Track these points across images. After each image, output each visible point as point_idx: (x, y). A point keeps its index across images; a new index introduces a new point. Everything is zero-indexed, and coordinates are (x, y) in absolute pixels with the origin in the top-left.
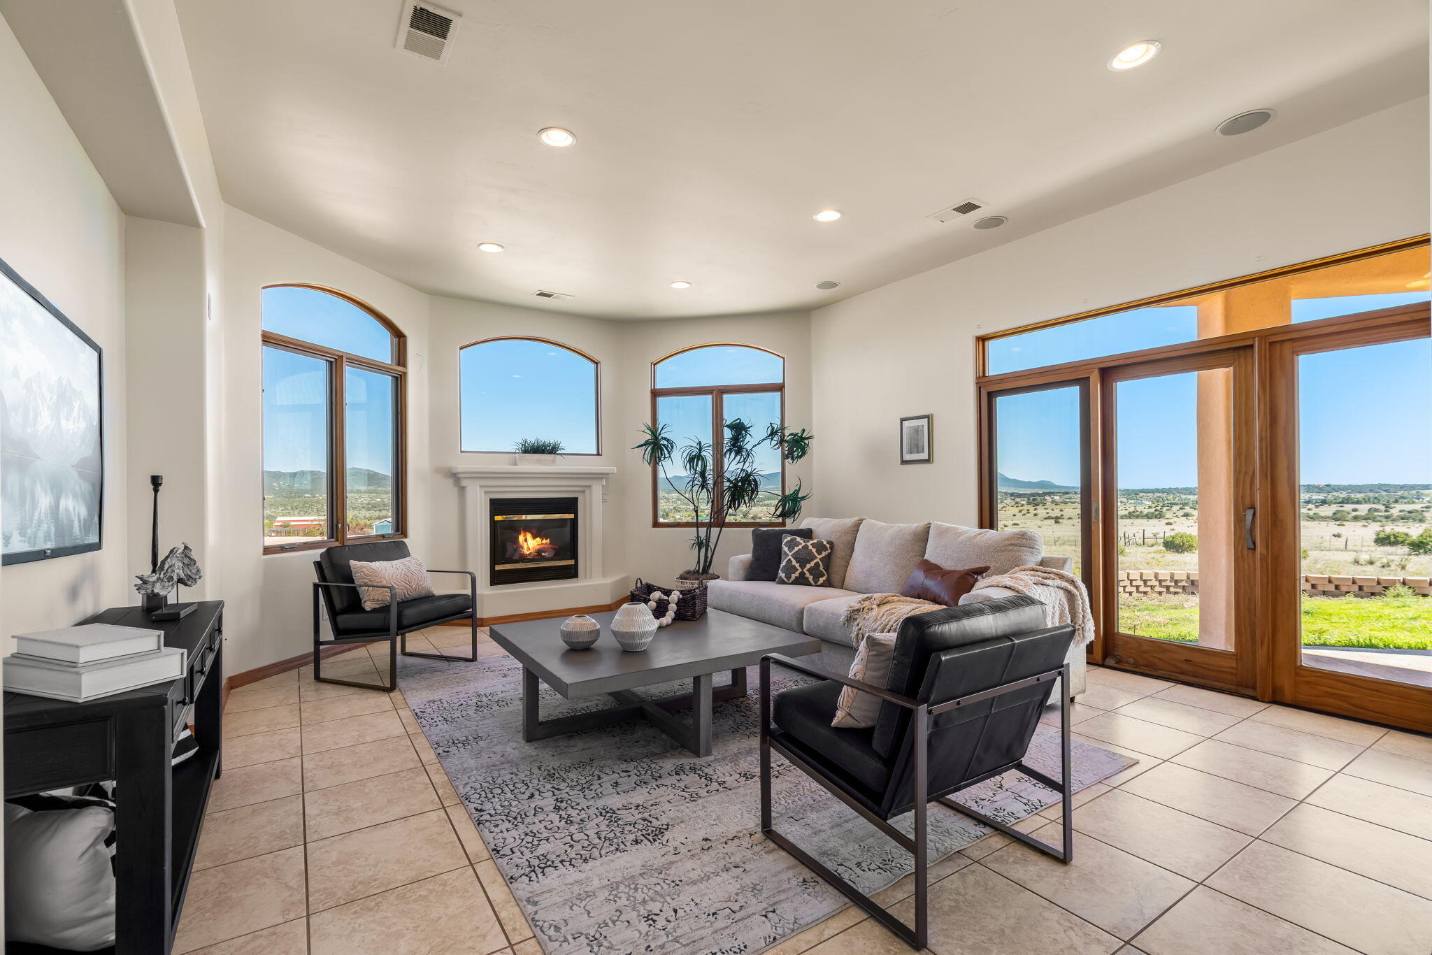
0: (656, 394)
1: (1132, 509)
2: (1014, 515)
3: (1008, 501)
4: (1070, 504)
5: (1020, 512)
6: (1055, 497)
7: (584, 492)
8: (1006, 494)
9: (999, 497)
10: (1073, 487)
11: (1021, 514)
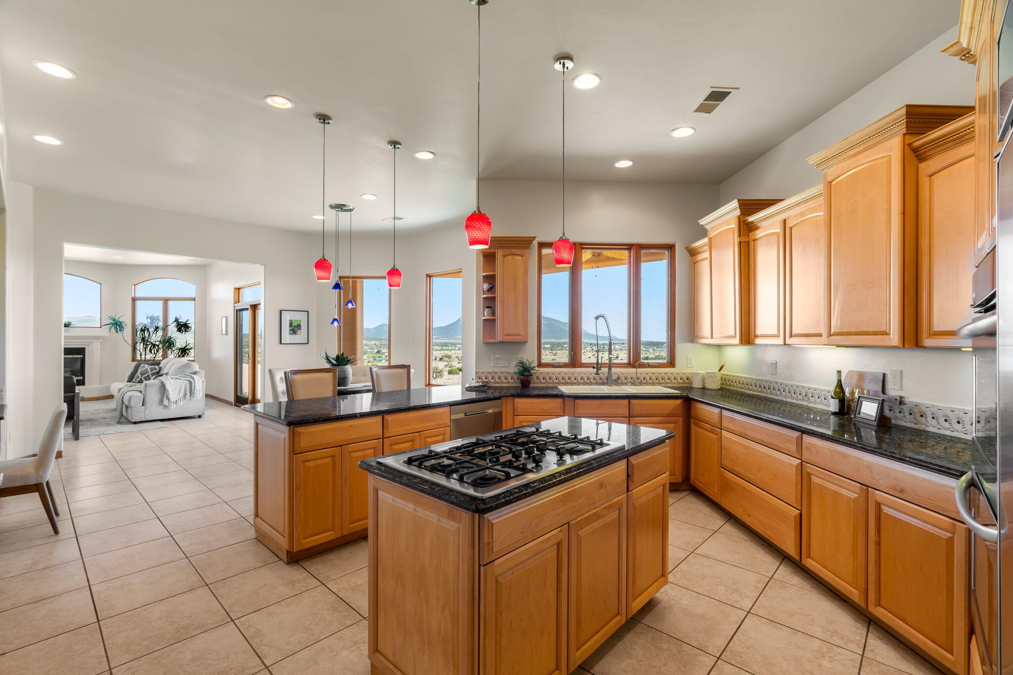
0: (134, 300)
1: (658, 354)
2: (589, 358)
3: (589, 348)
4: (624, 350)
5: (593, 355)
6: (616, 346)
7: (89, 345)
8: (587, 343)
9: (583, 346)
10: (622, 340)
11: (594, 357)
